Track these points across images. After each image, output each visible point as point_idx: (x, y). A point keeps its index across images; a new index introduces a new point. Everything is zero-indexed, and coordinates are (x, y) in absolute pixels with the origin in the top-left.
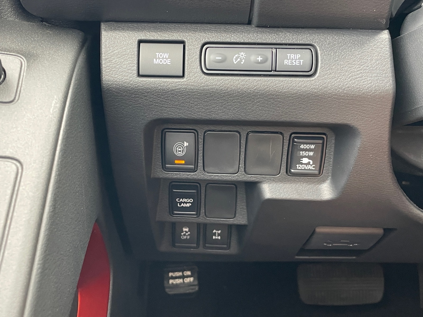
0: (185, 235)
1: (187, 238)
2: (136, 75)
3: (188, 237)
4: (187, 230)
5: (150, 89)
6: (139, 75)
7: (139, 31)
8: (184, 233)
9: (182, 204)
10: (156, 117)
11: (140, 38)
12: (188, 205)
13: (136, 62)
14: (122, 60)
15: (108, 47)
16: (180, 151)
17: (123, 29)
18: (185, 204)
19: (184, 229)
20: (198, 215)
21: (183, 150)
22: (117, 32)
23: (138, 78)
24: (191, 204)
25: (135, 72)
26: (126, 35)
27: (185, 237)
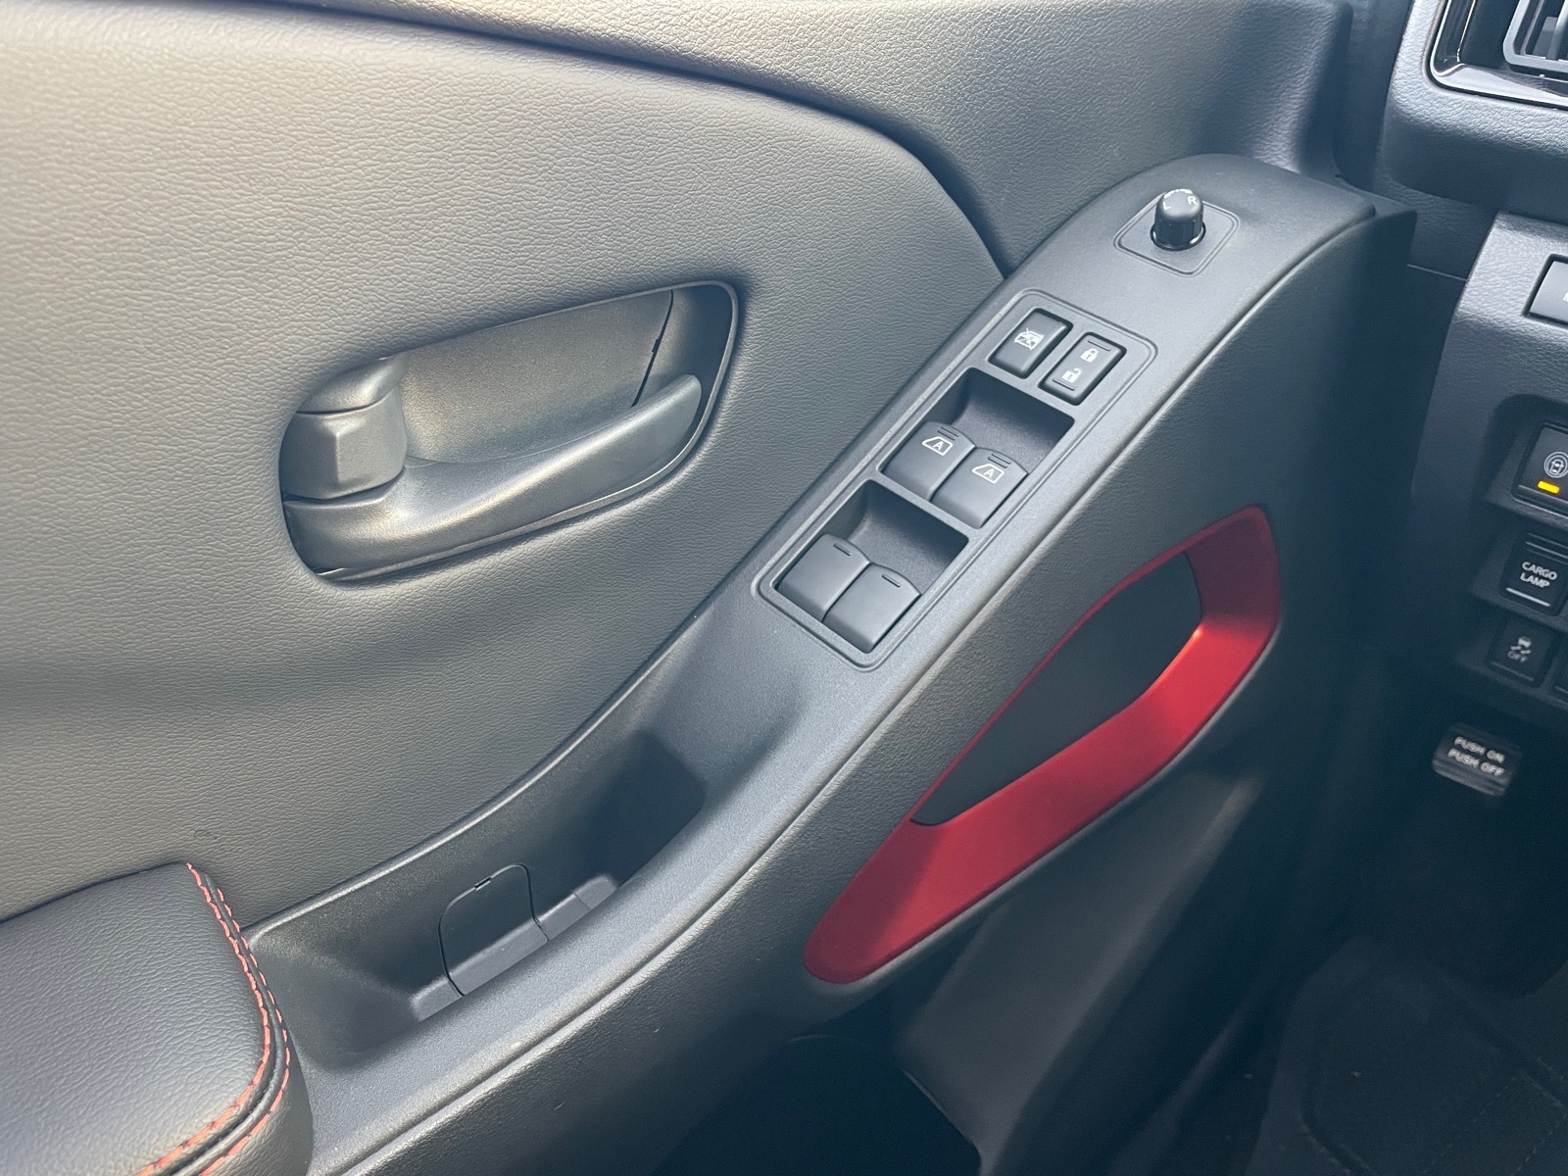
0: (1518, 652)
1: (1519, 660)
2: (1520, 312)
3: (1523, 659)
4: (1527, 644)
5: (1535, 340)
6: (1527, 312)
7: (1558, 240)
8: (1519, 648)
9: (1532, 577)
10: (1530, 391)
11: (1555, 253)
12: (1543, 583)
13: (1530, 290)
14: (1507, 282)
15: (1493, 255)
16: (1557, 468)
17: (1532, 232)
18: (1537, 579)
19: (1522, 642)
20: (1555, 610)
21: (1563, 469)
22: (1519, 234)
23: (1522, 318)
24: (1548, 584)
25: (1522, 306)
26: (1533, 243)
27: (1517, 657)
